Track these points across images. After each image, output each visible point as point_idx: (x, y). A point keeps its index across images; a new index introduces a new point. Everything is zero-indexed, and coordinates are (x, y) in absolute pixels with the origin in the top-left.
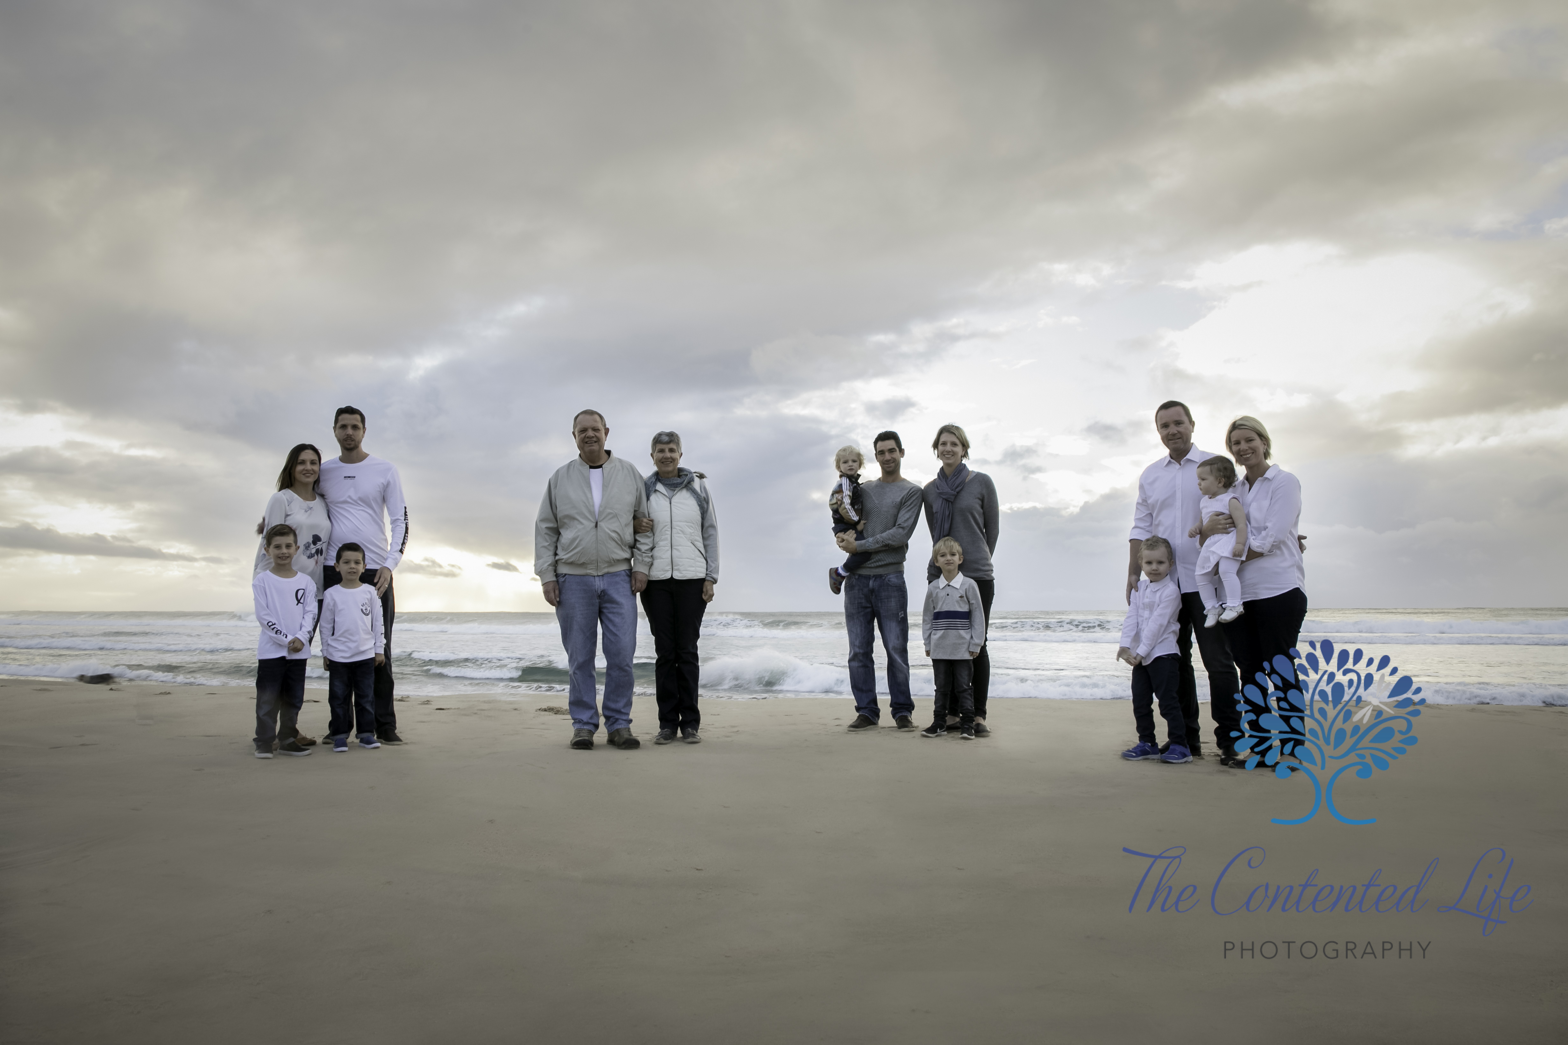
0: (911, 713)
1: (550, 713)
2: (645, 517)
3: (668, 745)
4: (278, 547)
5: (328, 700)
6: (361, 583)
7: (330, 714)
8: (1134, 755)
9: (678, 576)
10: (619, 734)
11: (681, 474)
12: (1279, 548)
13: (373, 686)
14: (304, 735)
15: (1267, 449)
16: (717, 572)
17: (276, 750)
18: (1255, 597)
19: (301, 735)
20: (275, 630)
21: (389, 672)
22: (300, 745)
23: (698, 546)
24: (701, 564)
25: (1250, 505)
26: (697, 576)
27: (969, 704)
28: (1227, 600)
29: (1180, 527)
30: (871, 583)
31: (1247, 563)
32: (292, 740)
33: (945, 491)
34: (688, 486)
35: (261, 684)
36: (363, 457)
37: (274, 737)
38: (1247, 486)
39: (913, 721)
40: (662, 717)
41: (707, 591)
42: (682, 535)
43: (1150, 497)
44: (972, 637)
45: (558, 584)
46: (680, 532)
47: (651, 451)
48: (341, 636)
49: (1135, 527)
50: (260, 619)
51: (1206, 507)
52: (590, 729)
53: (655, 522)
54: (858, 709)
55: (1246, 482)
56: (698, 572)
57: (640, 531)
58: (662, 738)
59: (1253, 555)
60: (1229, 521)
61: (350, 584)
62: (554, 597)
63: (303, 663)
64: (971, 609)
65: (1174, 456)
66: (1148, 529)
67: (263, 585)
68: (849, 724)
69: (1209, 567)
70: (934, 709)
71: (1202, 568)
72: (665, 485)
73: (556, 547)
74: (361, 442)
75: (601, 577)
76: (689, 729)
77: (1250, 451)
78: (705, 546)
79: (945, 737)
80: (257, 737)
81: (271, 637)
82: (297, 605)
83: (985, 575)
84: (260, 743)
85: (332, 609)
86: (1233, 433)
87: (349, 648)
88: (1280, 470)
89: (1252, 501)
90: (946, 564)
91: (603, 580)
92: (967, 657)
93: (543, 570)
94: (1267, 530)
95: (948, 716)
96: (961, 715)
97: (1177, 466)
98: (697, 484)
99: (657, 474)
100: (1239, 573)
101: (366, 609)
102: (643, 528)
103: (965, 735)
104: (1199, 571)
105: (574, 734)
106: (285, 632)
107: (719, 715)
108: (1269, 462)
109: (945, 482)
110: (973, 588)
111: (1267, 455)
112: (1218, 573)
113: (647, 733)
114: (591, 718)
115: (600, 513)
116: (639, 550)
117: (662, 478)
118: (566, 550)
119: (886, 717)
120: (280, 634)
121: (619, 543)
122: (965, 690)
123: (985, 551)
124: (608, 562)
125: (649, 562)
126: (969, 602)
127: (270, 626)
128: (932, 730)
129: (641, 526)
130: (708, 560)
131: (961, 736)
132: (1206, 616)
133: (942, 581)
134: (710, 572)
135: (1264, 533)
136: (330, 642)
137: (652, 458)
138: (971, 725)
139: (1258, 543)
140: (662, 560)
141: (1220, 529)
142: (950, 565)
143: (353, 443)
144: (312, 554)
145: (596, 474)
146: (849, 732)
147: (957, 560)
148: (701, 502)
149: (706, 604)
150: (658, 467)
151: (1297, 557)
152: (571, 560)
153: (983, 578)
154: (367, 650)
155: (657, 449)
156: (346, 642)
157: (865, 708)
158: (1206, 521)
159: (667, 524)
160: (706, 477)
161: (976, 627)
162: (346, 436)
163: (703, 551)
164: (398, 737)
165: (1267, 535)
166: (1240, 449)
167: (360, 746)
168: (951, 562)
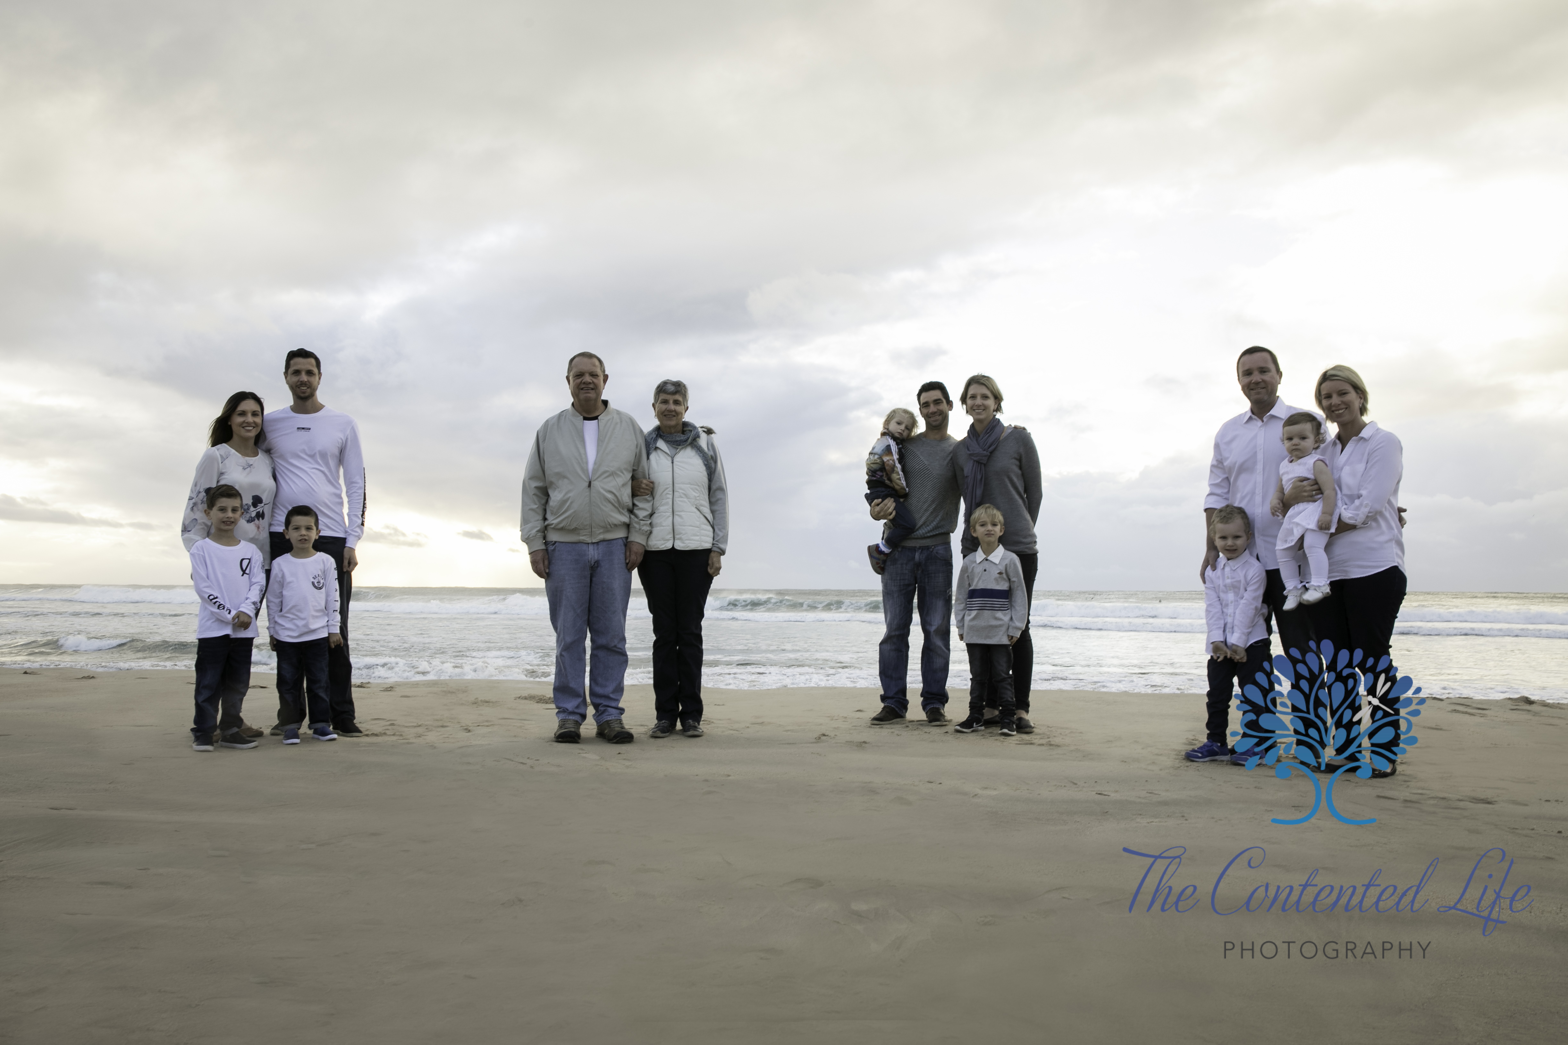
0: (944, 705)
1: (532, 702)
2: (645, 477)
3: (665, 739)
4: (223, 509)
5: (275, 686)
6: (315, 552)
7: (278, 702)
8: (1200, 755)
9: (680, 546)
10: (610, 727)
11: (685, 429)
12: (1375, 520)
13: (326, 670)
14: (250, 725)
15: (1363, 404)
16: (726, 541)
17: (217, 742)
18: (1345, 576)
19: (246, 725)
20: (218, 604)
21: (346, 654)
22: (245, 736)
23: (705, 511)
24: (706, 532)
25: (1342, 469)
26: (702, 547)
27: (1010, 695)
28: (1311, 578)
29: (1261, 494)
30: (917, 556)
31: (1336, 536)
32: (235, 730)
33: (975, 452)
34: (693, 443)
35: (200, 666)
36: (318, 408)
37: (215, 727)
38: (1339, 446)
39: (946, 714)
40: (659, 707)
41: (713, 563)
42: (685, 499)
43: (1227, 459)
44: (1011, 619)
45: (548, 553)
46: (683, 496)
47: (652, 401)
48: (287, 612)
49: (1210, 494)
50: (199, 592)
51: (1287, 473)
52: (576, 719)
53: (656, 485)
54: (883, 698)
55: (1338, 441)
56: (702, 541)
57: (639, 493)
58: (658, 730)
59: (1344, 527)
60: (1315, 487)
61: (302, 553)
62: (543, 569)
63: (249, 642)
64: (1012, 586)
65: (1255, 411)
66: (1225, 496)
67: (202, 554)
68: (872, 717)
69: (1292, 541)
70: (969, 701)
71: (1283, 542)
72: (667, 442)
73: (545, 510)
74: (317, 389)
75: (595, 545)
76: (690, 721)
77: (1343, 406)
78: (713, 512)
79: (983, 733)
80: (195, 727)
81: (212, 613)
82: (243, 575)
83: (1027, 548)
84: (198, 734)
85: (280, 581)
86: (1323, 385)
87: (297, 626)
88: (1378, 429)
89: (1345, 465)
90: (986, 535)
91: (598, 549)
92: (1005, 641)
93: (531, 536)
94: (1361, 498)
95: (986, 709)
96: (1001, 708)
97: (1259, 423)
98: (703, 441)
99: (658, 429)
100: (1328, 548)
101: (319, 582)
102: (642, 490)
103: (1005, 731)
104: (1280, 546)
105: (558, 725)
106: (229, 606)
107: (723, 705)
108: (1366, 419)
109: (975, 442)
110: (1015, 565)
111: (1363, 410)
112: (1303, 548)
113: (642, 725)
114: (577, 707)
115: (595, 470)
116: (636, 516)
117: (663, 433)
118: (555, 515)
119: (915, 710)
120: (224, 609)
121: (616, 505)
122: (1004, 680)
123: (1026, 520)
124: (603, 527)
125: (647, 532)
126: (1009, 580)
127: (212, 600)
128: (967, 724)
129: (640, 488)
130: (716, 528)
131: (1000, 732)
132: (1286, 597)
133: (979, 555)
134: (716, 541)
135: (1357, 502)
136: (277, 619)
137: (653, 409)
138: (1012, 719)
139: (1351, 513)
140: (662, 528)
141: (1305, 497)
142: (990, 537)
143: (309, 390)
144: (251, 517)
145: (591, 426)
146: (873, 726)
147: (998, 531)
148: (707, 461)
149: (712, 579)
150: (659, 420)
151: (1396, 530)
152: (561, 526)
153: (1024, 552)
154: (319, 628)
155: (660, 399)
156: (293, 619)
157: (892, 698)
158: (1288, 488)
159: (668, 486)
160: (714, 433)
161: (1017, 608)
162: (299, 383)
163: (710, 517)
164: (357, 728)
165: (1361, 505)
166: (1331, 404)
167: (313, 738)
168: (992, 532)
